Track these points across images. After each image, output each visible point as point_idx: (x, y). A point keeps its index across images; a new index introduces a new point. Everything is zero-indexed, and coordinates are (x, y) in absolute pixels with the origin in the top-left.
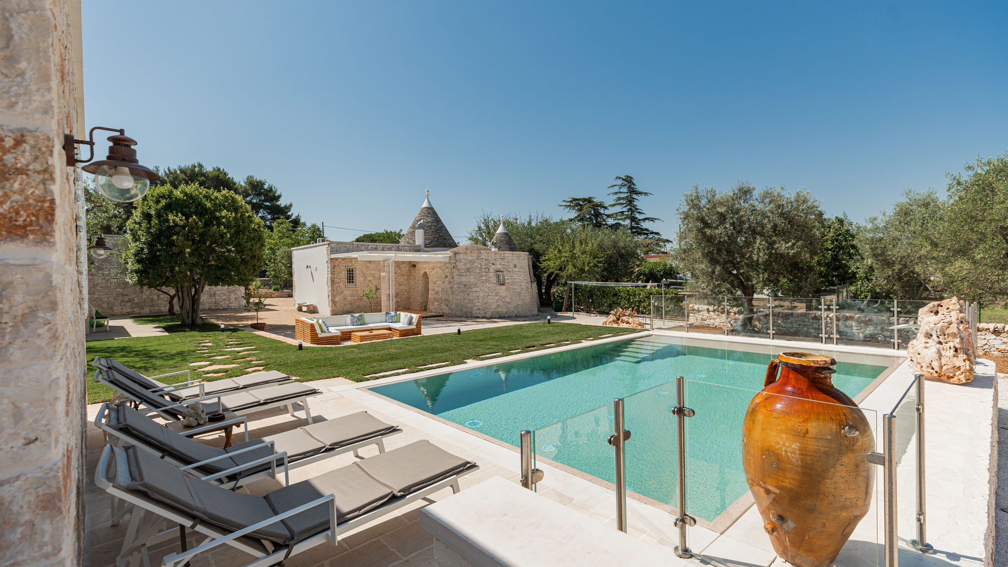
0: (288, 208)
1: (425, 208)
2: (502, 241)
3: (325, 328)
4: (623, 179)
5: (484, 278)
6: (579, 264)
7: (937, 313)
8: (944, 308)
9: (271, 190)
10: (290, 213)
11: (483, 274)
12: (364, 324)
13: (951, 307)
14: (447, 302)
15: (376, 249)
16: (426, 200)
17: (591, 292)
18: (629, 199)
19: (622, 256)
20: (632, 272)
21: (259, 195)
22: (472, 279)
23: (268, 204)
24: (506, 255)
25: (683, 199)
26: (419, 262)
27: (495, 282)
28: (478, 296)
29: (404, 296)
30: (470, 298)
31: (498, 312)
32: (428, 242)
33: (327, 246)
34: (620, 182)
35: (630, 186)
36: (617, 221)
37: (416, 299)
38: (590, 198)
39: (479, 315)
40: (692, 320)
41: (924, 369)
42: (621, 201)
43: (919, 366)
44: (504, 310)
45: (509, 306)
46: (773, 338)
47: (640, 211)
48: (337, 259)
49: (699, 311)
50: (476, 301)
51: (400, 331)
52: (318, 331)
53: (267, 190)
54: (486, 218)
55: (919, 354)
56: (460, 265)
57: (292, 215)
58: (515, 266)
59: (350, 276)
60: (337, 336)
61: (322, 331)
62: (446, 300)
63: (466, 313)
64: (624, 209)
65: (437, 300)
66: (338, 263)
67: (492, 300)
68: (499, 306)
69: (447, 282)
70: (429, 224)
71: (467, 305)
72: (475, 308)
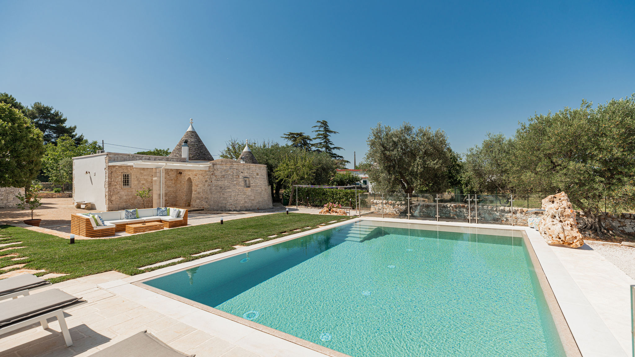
0: (73, 129)
1: (190, 131)
2: (247, 157)
3: (100, 222)
4: (321, 123)
5: (235, 182)
6: (301, 173)
7: (553, 202)
8: (558, 199)
9: (57, 114)
10: (74, 133)
11: (235, 179)
12: (138, 218)
13: (562, 198)
14: (206, 200)
15: (149, 159)
16: (190, 126)
17: (308, 192)
18: (325, 135)
19: (324, 169)
20: (329, 180)
21: (45, 118)
22: (226, 183)
23: (54, 125)
24: (251, 166)
25: (371, 132)
26: (184, 170)
27: (243, 185)
28: (230, 195)
29: (172, 196)
30: (225, 196)
31: (245, 207)
32: (191, 156)
33: (106, 156)
34: (319, 124)
35: (325, 127)
36: (317, 148)
37: (182, 198)
38: (301, 133)
39: (231, 209)
40: (372, 209)
41: (554, 239)
42: (320, 136)
43: (550, 237)
44: (250, 205)
45: (253, 202)
46: (439, 221)
47: (331, 143)
48: (114, 166)
49: (377, 204)
50: (229, 199)
51: (170, 222)
52: (94, 224)
53: (53, 114)
54: (233, 142)
55: (549, 229)
56: (218, 173)
57: (76, 135)
58: (258, 174)
59: (126, 180)
60: (112, 229)
61: (98, 225)
62: (206, 198)
63: (221, 207)
64: (322, 141)
65: (198, 198)
66: (115, 169)
67: (241, 198)
68: (246, 202)
69: (206, 185)
70: (193, 143)
71: (222, 202)
72: (228, 204)
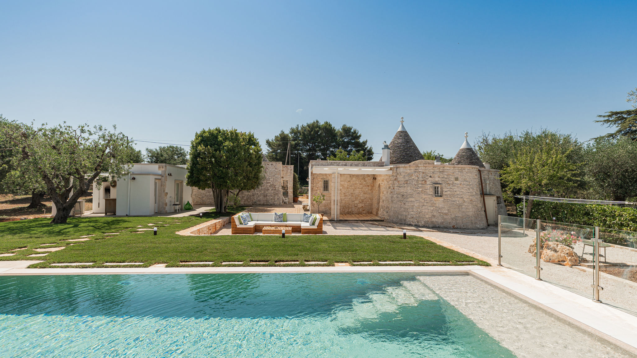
1: (399, 132)
2: (463, 156)
5: (420, 190)
9: (355, 132)
11: (420, 185)
14: (387, 210)
16: (401, 125)
22: (409, 190)
24: (445, 168)
26: (377, 175)
27: (432, 193)
28: (413, 206)
29: (368, 203)
30: (406, 207)
31: (432, 222)
32: (394, 159)
33: (311, 164)
39: (412, 223)
44: (440, 221)
45: (445, 217)
51: (302, 229)
53: (353, 133)
56: (400, 178)
57: (367, 147)
58: (457, 179)
59: (325, 186)
60: (248, 229)
62: (388, 207)
63: (401, 220)
65: (382, 207)
66: (316, 176)
67: (427, 211)
68: (434, 216)
69: (389, 192)
70: (399, 145)
71: (402, 213)
72: (409, 216)
